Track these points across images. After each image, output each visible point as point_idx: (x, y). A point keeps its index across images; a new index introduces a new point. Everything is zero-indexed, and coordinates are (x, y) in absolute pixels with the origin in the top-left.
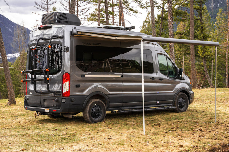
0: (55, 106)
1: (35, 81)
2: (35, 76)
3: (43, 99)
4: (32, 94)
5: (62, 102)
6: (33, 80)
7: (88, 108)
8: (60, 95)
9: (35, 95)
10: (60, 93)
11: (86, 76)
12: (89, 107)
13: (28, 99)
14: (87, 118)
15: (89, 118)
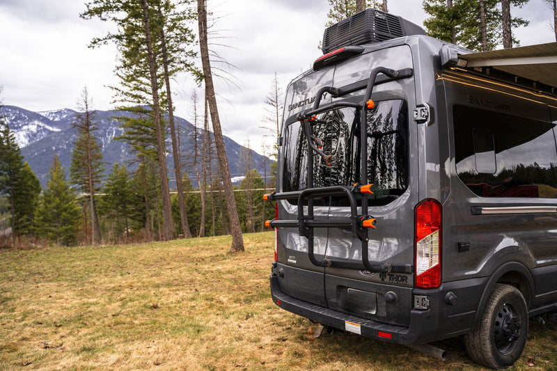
0: (384, 318)
1: (311, 228)
2: (311, 211)
3: (336, 286)
4: (295, 262)
5: (417, 306)
6: (306, 225)
7: (488, 321)
8: (404, 279)
9: (306, 266)
10: (404, 272)
11: (486, 210)
12: (490, 315)
13: (282, 276)
14: (482, 351)
15: (490, 354)
